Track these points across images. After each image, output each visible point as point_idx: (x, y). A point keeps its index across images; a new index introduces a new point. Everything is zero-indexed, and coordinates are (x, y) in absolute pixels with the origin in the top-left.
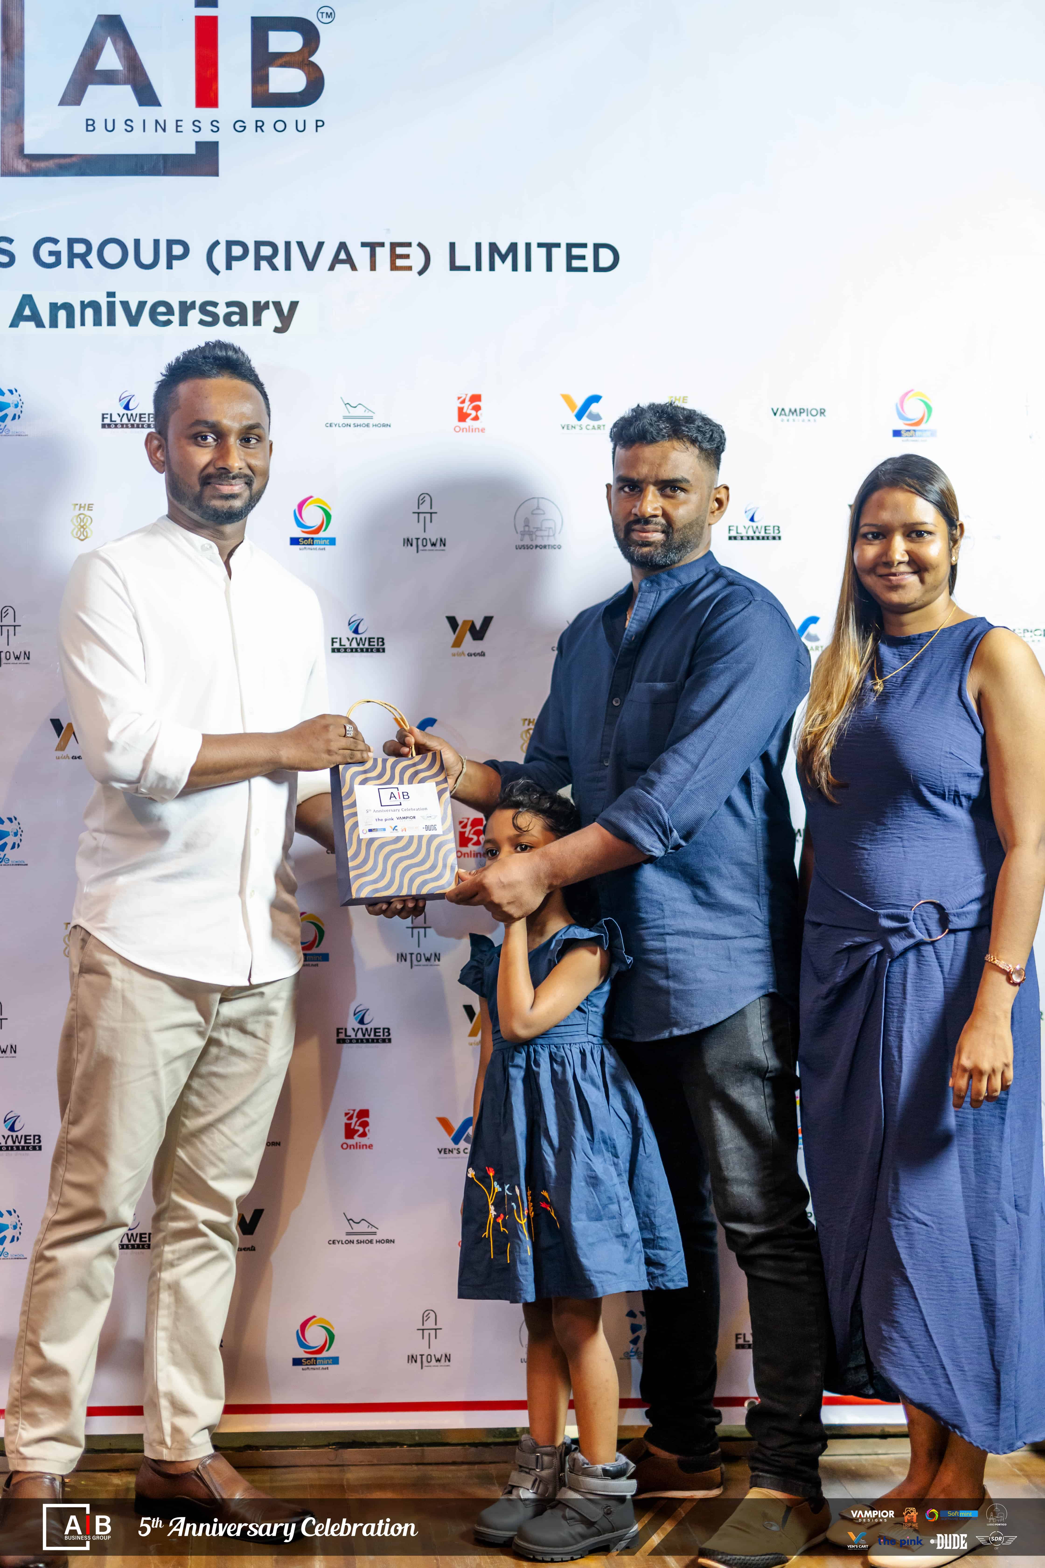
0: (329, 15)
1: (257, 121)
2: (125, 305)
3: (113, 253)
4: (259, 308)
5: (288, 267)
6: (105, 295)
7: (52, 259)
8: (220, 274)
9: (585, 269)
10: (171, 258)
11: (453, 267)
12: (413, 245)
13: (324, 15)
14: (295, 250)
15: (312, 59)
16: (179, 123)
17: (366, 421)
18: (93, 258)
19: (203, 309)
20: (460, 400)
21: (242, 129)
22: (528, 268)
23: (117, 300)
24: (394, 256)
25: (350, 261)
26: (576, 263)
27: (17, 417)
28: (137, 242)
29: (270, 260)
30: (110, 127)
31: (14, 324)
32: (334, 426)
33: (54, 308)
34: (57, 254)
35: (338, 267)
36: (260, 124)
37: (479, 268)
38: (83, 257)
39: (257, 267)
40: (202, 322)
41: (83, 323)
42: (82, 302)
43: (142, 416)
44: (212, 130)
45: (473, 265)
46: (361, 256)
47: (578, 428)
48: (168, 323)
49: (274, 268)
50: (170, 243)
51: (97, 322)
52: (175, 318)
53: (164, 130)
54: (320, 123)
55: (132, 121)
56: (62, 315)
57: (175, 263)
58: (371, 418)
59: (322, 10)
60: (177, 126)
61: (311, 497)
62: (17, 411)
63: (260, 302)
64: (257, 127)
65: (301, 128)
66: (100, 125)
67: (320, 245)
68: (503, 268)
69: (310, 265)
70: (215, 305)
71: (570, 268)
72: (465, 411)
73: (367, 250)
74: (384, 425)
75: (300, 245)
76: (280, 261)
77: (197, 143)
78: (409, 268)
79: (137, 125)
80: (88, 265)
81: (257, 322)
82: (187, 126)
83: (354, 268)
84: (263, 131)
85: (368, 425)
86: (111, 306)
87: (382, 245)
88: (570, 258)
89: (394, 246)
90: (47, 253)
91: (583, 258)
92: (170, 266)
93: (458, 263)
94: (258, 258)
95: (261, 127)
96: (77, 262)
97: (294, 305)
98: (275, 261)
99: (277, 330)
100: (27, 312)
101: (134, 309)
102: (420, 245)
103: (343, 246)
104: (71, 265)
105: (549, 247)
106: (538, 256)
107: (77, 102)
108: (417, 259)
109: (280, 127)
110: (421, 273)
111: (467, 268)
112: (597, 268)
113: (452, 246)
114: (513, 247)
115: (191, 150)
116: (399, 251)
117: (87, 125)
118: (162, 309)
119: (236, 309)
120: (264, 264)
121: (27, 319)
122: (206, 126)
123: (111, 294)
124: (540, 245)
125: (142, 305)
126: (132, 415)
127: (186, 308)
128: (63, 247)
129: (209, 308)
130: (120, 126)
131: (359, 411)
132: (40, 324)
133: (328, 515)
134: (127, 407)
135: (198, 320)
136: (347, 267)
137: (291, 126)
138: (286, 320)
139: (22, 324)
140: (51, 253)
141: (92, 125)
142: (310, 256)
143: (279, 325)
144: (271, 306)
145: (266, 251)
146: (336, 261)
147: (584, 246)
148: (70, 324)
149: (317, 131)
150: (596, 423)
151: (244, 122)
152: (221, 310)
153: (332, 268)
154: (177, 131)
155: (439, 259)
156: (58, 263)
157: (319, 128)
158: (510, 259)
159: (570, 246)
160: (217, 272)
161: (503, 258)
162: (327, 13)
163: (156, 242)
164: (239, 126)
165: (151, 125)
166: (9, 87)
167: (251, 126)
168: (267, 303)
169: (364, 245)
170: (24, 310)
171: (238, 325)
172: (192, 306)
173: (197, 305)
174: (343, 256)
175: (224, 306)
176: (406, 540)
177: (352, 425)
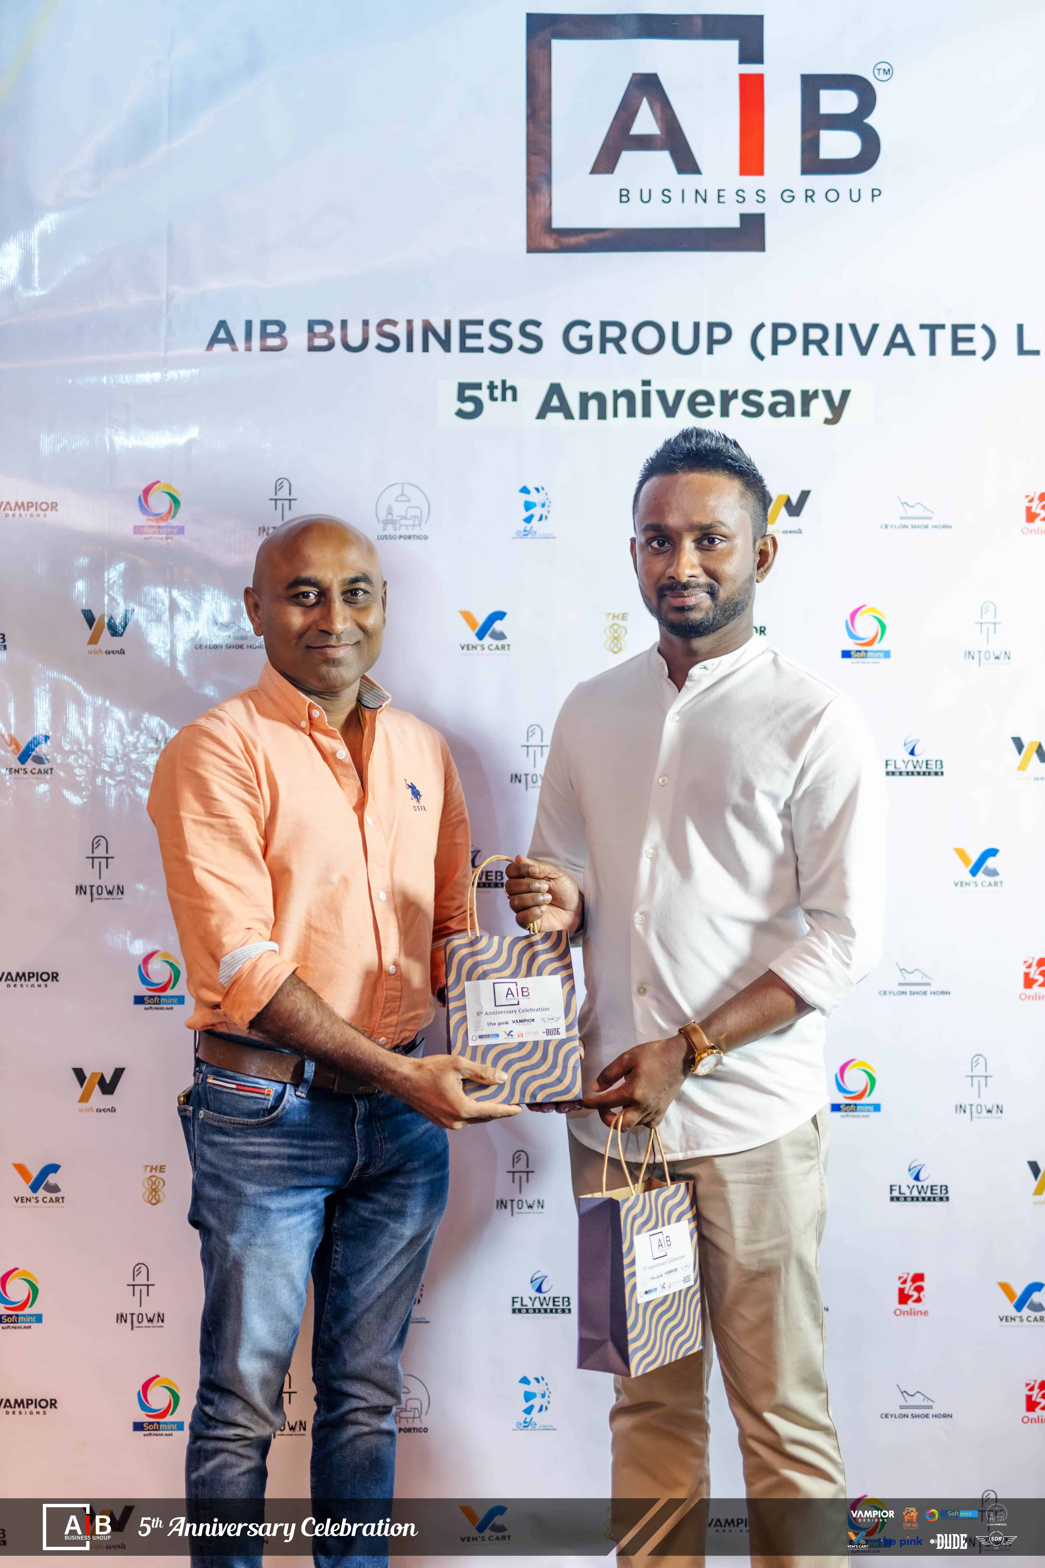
0: (886, 72)
1: (806, 191)
2: (662, 394)
3: (649, 338)
4: (808, 397)
5: (839, 352)
6: (640, 383)
7: (583, 344)
8: (765, 360)
10: (712, 342)
11: (1021, 351)
12: (976, 327)
13: (882, 71)
14: (847, 333)
15: (869, 121)
16: (721, 193)
17: (925, 522)
18: (627, 343)
19: (746, 399)
20: (1029, 498)
21: (791, 199)
23: (653, 389)
24: (956, 340)
25: (906, 344)
27: (544, 518)
28: (675, 325)
29: (819, 344)
30: (646, 198)
31: (541, 415)
32: (889, 527)
33: (584, 398)
34: (588, 339)
35: (894, 351)
36: (810, 193)
38: (616, 342)
39: (806, 352)
40: (745, 413)
41: (615, 415)
42: (615, 392)
44: (758, 201)
46: (919, 339)
48: (708, 413)
49: (824, 352)
50: (711, 326)
51: (631, 413)
52: (716, 409)
53: (705, 201)
54: (876, 193)
55: (669, 191)
56: (593, 405)
57: (716, 347)
58: (930, 518)
59: (878, 67)
60: (719, 196)
61: (864, 606)
62: (544, 511)
63: (808, 391)
64: (807, 196)
65: (855, 197)
66: (634, 195)
67: (875, 327)
69: (864, 350)
70: (759, 393)
72: (1033, 510)
73: (926, 332)
74: (944, 527)
75: (853, 327)
76: (830, 345)
77: (742, 216)
78: (973, 353)
79: (676, 195)
80: (621, 351)
81: (806, 413)
82: (730, 196)
83: (912, 353)
84: (813, 201)
85: (927, 527)
86: (646, 395)
87: (942, 327)
89: (955, 328)
90: (578, 338)
92: (710, 351)
93: (1026, 347)
94: (807, 342)
95: (811, 197)
96: (610, 347)
97: (845, 394)
98: (825, 345)
99: (827, 421)
100: (555, 402)
101: (671, 399)
102: (985, 327)
103: (899, 328)
104: (603, 350)
107: (610, 169)
108: (981, 343)
109: (833, 196)
110: (985, 358)
111: (1037, 353)
113: (1020, 328)
115: (736, 223)
116: (962, 333)
117: (621, 196)
118: (701, 399)
119: (782, 399)
120: (813, 348)
121: (555, 410)
122: (750, 196)
123: (646, 383)
125: (679, 394)
127: (727, 397)
128: (594, 331)
129: (753, 397)
130: (657, 196)
131: (918, 511)
132: (569, 416)
133: (883, 627)
135: (741, 411)
136: (904, 351)
137: (844, 195)
138: (837, 411)
139: (550, 416)
140: (582, 338)
141: (626, 196)
142: (864, 339)
143: (830, 416)
144: (821, 395)
145: (815, 334)
146: (892, 344)
148: (602, 415)
149: (873, 201)
151: (792, 192)
152: (766, 400)
153: (887, 353)
154: (719, 202)
155: (1007, 341)
156: (589, 348)
157: (875, 198)
160: (762, 358)
162: (884, 70)
163: (697, 326)
164: (787, 196)
165: (690, 195)
166: (535, 154)
167: (800, 196)
168: (816, 393)
169: (923, 327)
170: (552, 399)
171: (784, 417)
172: (735, 394)
173: (740, 395)
174: (899, 339)
175: (770, 395)
176: (967, 653)
177: (910, 527)
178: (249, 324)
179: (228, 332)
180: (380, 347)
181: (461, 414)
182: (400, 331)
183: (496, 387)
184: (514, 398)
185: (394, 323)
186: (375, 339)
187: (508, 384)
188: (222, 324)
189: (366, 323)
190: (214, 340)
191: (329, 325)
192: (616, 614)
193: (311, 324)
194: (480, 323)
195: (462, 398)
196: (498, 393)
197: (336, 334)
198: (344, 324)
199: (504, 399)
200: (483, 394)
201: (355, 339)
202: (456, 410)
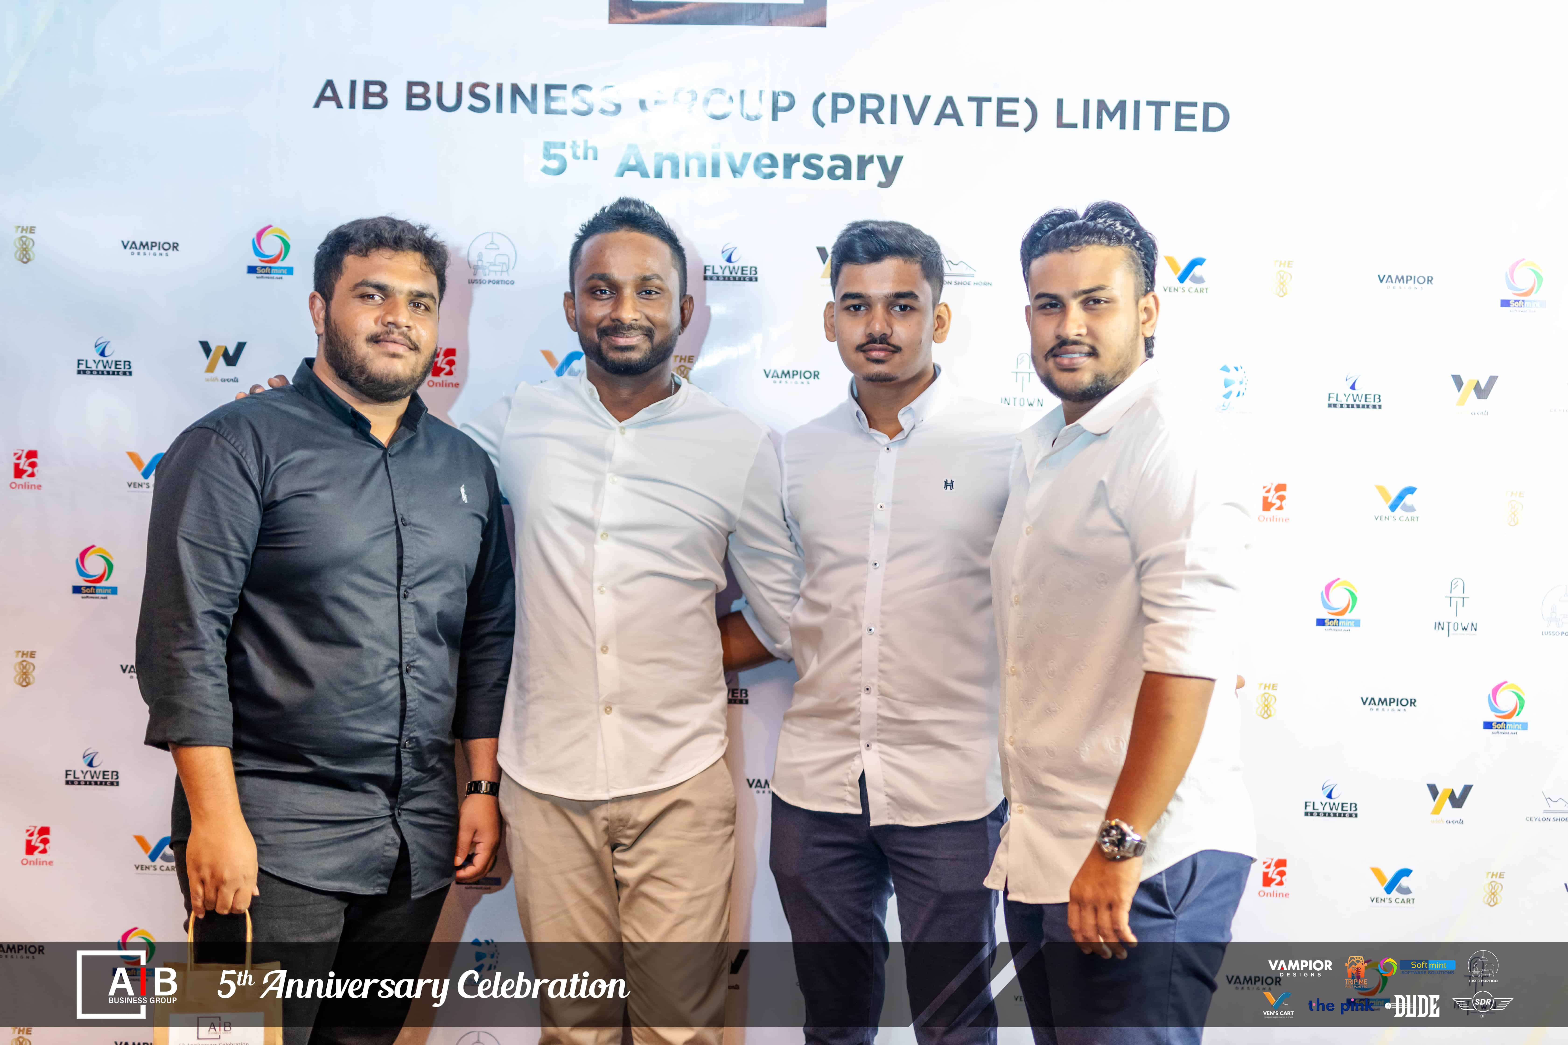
2: (730, 157)
3: (719, 104)
4: (863, 162)
5: (893, 121)
6: (710, 147)
8: (825, 127)
9: (1194, 129)
10: (776, 110)
11: (1060, 124)
12: (1020, 100)
14: (901, 104)
17: (968, 279)
18: (699, 109)
19: (808, 163)
22: (1136, 126)
23: (722, 153)
24: (1001, 112)
25: (956, 116)
26: (1184, 123)
28: (743, 93)
29: (875, 113)
31: (620, 173)
33: (659, 159)
34: (663, 104)
35: (944, 121)
37: (1086, 125)
38: (689, 107)
39: (863, 120)
40: (806, 176)
42: (687, 155)
43: (744, 269)
45: (1081, 124)
46: (967, 111)
47: (1180, 290)
48: (772, 175)
49: (879, 121)
50: (776, 95)
51: (702, 174)
52: (780, 171)
56: (667, 166)
57: (780, 114)
58: (973, 275)
63: (864, 157)
67: (927, 98)
68: (1111, 125)
69: (916, 120)
70: (819, 158)
71: (1179, 128)
73: (974, 104)
74: (984, 284)
75: (907, 98)
76: (885, 114)
78: (1016, 124)
80: (693, 116)
81: (861, 176)
83: (960, 123)
85: (969, 283)
86: (716, 159)
87: (989, 100)
88: (1179, 116)
89: (1001, 101)
90: (654, 103)
91: (1192, 117)
92: (774, 118)
93: (1065, 120)
94: (864, 112)
97: (898, 160)
98: (880, 114)
99: (881, 185)
100: (632, 162)
101: (738, 161)
102: (1028, 101)
103: (949, 100)
105: (1158, 105)
106: (1147, 114)
108: (1023, 115)
110: (1026, 130)
111: (1074, 126)
112: (1206, 128)
113: (1060, 102)
114: (1122, 105)
116: (1006, 106)
118: (766, 161)
119: (841, 163)
120: (869, 117)
121: (632, 169)
123: (716, 147)
124: (1149, 103)
125: (746, 156)
126: (734, 268)
127: (790, 160)
128: (669, 97)
129: (814, 161)
131: (961, 269)
132: (644, 174)
134: (729, 260)
135: (802, 173)
136: (954, 121)
138: (890, 174)
139: (627, 174)
140: (658, 103)
142: (917, 110)
144: (876, 160)
145: (872, 104)
146: (942, 115)
147: (1194, 104)
148: (675, 175)
150: (1199, 286)
152: (826, 164)
153: (938, 123)
155: (1048, 114)
158: (1118, 116)
159: (1179, 105)
160: (822, 125)
161: (1111, 116)
163: (761, 94)
168: (871, 158)
169: (971, 99)
170: (629, 160)
171: (842, 179)
172: (797, 158)
173: (802, 159)
174: (949, 110)
175: (829, 159)
176: (1004, 400)
177: (953, 283)
178: (353, 84)
179: (334, 90)
180: (472, 108)
181: (546, 170)
182: (491, 94)
183: (579, 147)
184: (595, 158)
185: (486, 86)
186: (467, 100)
187: (589, 145)
188: (330, 84)
189: (459, 86)
190: (322, 97)
191: (426, 86)
192: (683, 357)
193: (411, 84)
194: (564, 87)
195: (548, 156)
196: (580, 153)
197: (432, 95)
198: (440, 85)
199: (586, 158)
200: (567, 153)
201: (449, 100)
202: (541, 166)
